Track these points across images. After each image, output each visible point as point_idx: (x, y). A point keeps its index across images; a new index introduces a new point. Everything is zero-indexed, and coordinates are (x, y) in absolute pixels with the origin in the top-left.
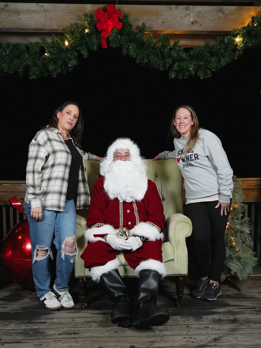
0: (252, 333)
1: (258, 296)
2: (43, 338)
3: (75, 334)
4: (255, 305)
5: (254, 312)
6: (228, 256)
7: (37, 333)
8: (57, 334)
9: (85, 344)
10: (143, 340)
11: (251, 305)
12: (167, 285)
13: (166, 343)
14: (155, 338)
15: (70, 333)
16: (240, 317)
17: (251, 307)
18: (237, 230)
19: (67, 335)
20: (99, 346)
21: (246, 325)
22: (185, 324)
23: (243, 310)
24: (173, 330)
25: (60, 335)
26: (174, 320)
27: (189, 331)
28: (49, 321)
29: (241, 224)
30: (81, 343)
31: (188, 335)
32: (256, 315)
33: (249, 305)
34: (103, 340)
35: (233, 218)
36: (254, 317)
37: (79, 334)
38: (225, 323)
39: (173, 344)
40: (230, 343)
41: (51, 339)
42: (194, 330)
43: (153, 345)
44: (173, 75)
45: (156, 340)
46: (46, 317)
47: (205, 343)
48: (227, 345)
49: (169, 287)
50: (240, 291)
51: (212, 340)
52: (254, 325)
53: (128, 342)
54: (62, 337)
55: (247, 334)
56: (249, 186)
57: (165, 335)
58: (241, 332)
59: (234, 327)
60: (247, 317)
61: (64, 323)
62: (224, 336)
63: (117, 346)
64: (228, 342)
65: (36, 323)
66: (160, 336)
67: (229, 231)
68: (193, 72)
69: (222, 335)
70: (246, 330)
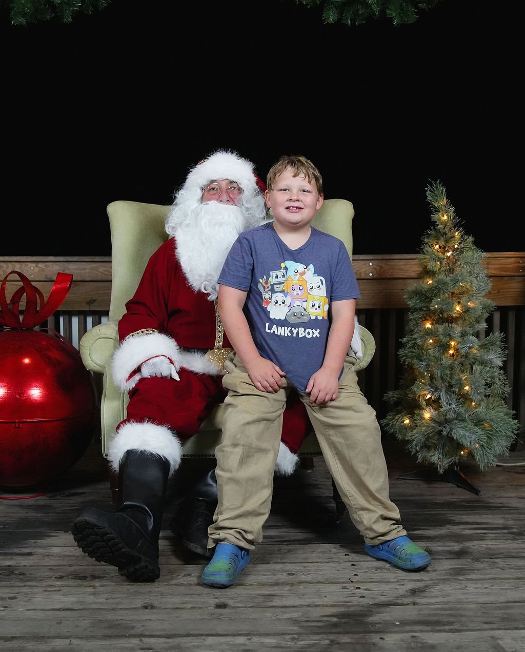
0: (500, 579)
1: (518, 505)
2: (21, 585)
3: (94, 577)
4: (511, 522)
5: (505, 535)
6: (453, 415)
7: (9, 575)
8: (54, 577)
9: (114, 598)
10: (249, 592)
11: (502, 521)
12: (316, 483)
13: (301, 598)
14: (275, 588)
15: (83, 577)
16: (474, 546)
17: (501, 526)
18: (473, 360)
19: (75, 579)
20: (144, 604)
21: (487, 562)
22: (348, 560)
23: (483, 531)
24: (320, 573)
25: (61, 580)
26: (323, 552)
27: (355, 575)
28: (40, 550)
29: (482, 346)
30: (106, 596)
31: (352, 582)
32: (510, 542)
33: (497, 522)
34: (155, 592)
35: (465, 332)
36: (507, 546)
37: (102, 577)
38: (441, 557)
39: (316, 600)
40: (448, 598)
41: (40, 586)
42: (367, 572)
43: (271, 601)
44: (332, 16)
45: (278, 592)
46: (35, 542)
47: (390, 599)
48: (440, 602)
49: (320, 486)
50: (477, 495)
51: (406, 593)
52: (505, 562)
53: (214, 597)
54: (64, 583)
55: (487, 579)
56: (501, 269)
57: (300, 583)
58: (474, 577)
59: (459, 565)
60: (490, 546)
61: (73, 556)
62: (436, 584)
63: (186, 603)
64: (444, 596)
65: (11, 556)
66: (288, 584)
67: (455, 360)
68: (376, 9)
69: (430, 582)
70: (487, 571)
